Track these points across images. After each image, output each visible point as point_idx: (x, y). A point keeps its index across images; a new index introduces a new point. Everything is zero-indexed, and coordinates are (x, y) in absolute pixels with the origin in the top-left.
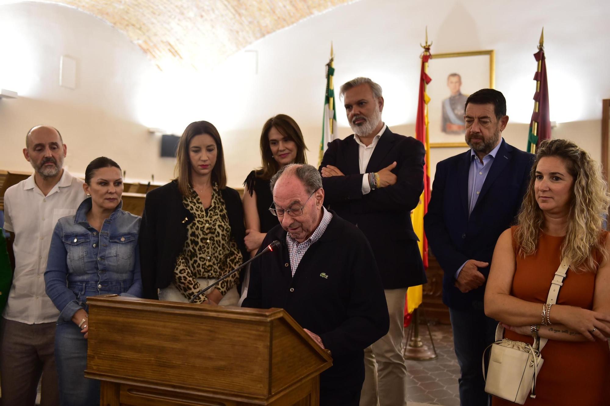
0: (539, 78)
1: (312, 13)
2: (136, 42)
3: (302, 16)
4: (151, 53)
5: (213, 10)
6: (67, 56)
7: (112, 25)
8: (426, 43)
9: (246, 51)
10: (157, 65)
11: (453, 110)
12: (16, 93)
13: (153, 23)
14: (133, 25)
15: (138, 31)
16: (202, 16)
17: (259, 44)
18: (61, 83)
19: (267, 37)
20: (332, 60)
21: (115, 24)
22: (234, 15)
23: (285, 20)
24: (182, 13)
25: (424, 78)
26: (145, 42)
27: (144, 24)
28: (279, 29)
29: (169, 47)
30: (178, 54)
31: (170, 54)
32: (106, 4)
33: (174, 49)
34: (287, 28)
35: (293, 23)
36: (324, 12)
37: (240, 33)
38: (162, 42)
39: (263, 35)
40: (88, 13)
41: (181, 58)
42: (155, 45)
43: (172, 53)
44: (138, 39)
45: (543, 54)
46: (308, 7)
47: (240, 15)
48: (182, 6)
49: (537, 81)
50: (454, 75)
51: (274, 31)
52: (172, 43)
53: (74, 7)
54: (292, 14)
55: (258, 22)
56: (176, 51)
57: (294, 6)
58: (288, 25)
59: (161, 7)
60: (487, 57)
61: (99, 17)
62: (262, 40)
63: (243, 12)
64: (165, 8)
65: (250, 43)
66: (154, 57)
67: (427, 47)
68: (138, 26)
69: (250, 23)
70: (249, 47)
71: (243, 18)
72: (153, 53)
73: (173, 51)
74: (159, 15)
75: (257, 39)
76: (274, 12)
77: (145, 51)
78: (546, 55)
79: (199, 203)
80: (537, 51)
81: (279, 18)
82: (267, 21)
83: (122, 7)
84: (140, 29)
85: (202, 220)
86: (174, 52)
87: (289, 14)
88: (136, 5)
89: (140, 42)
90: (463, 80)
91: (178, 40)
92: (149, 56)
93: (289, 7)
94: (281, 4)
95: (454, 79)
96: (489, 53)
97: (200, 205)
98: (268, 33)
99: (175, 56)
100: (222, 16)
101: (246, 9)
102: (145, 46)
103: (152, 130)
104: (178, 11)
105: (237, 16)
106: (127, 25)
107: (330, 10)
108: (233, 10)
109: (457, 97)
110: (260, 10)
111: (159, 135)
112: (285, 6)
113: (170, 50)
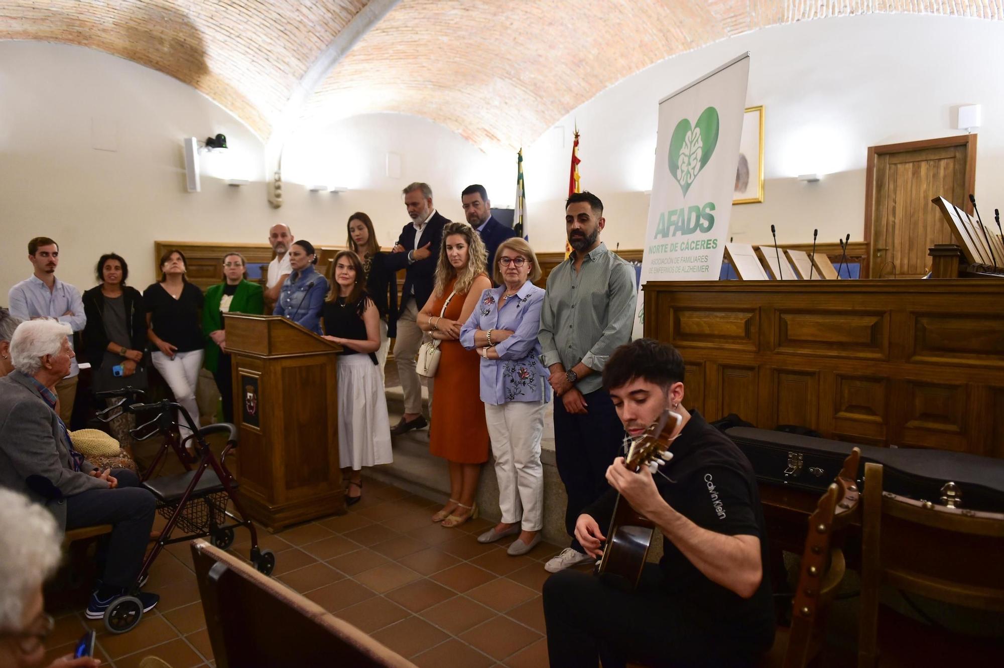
1: (606, 87)
2: (456, 131)
3: (598, 90)
4: (472, 139)
5: (515, 98)
6: (391, 153)
7: (433, 121)
8: (576, 131)
9: (555, 127)
10: (479, 148)
13: (465, 115)
14: (449, 119)
15: (455, 123)
16: (506, 103)
17: (565, 120)
18: (387, 176)
19: (572, 112)
20: (521, 150)
22: (535, 98)
24: (488, 103)
25: (574, 160)
26: (464, 130)
27: (458, 117)
28: (580, 104)
29: (485, 133)
30: (496, 138)
31: (488, 138)
32: (421, 106)
33: (490, 133)
34: (586, 103)
35: (591, 97)
36: (616, 84)
37: (546, 112)
38: (478, 129)
39: (568, 112)
40: (409, 115)
41: (498, 140)
42: (473, 133)
44: (458, 129)
46: (601, 81)
47: (541, 97)
48: (485, 98)
51: (576, 107)
52: (487, 129)
54: (588, 89)
55: (559, 101)
56: (493, 135)
57: (587, 82)
58: (587, 100)
59: (468, 102)
60: (757, 113)
61: (420, 116)
62: (567, 115)
63: (542, 93)
64: (471, 101)
65: (558, 120)
66: (475, 142)
68: (454, 119)
69: (552, 102)
70: (557, 124)
71: (544, 99)
72: (474, 139)
73: (490, 135)
74: (468, 108)
75: (563, 115)
76: (571, 90)
77: (467, 138)
81: (577, 94)
82: (567, 99)
83: (434, 106)
84: (456, 121)
86: (492, 137)
87: (585, 89)
88: (445, 103)
89: (460, 131)
91: (491, 125)
92: (471, 142)
93: (583, 84)
94: (575, 82)
96: (759, 108)
98: (572, 109)
99: (492, 139)
100: (524, 100)
101: (545, 91)
102: (465, 134)
104: (483, 102)
105: (539, 99)
106: (445, 119)
107: (621, 81)
108: (532, 94)
110: (558, 90)
113: (486, 135)
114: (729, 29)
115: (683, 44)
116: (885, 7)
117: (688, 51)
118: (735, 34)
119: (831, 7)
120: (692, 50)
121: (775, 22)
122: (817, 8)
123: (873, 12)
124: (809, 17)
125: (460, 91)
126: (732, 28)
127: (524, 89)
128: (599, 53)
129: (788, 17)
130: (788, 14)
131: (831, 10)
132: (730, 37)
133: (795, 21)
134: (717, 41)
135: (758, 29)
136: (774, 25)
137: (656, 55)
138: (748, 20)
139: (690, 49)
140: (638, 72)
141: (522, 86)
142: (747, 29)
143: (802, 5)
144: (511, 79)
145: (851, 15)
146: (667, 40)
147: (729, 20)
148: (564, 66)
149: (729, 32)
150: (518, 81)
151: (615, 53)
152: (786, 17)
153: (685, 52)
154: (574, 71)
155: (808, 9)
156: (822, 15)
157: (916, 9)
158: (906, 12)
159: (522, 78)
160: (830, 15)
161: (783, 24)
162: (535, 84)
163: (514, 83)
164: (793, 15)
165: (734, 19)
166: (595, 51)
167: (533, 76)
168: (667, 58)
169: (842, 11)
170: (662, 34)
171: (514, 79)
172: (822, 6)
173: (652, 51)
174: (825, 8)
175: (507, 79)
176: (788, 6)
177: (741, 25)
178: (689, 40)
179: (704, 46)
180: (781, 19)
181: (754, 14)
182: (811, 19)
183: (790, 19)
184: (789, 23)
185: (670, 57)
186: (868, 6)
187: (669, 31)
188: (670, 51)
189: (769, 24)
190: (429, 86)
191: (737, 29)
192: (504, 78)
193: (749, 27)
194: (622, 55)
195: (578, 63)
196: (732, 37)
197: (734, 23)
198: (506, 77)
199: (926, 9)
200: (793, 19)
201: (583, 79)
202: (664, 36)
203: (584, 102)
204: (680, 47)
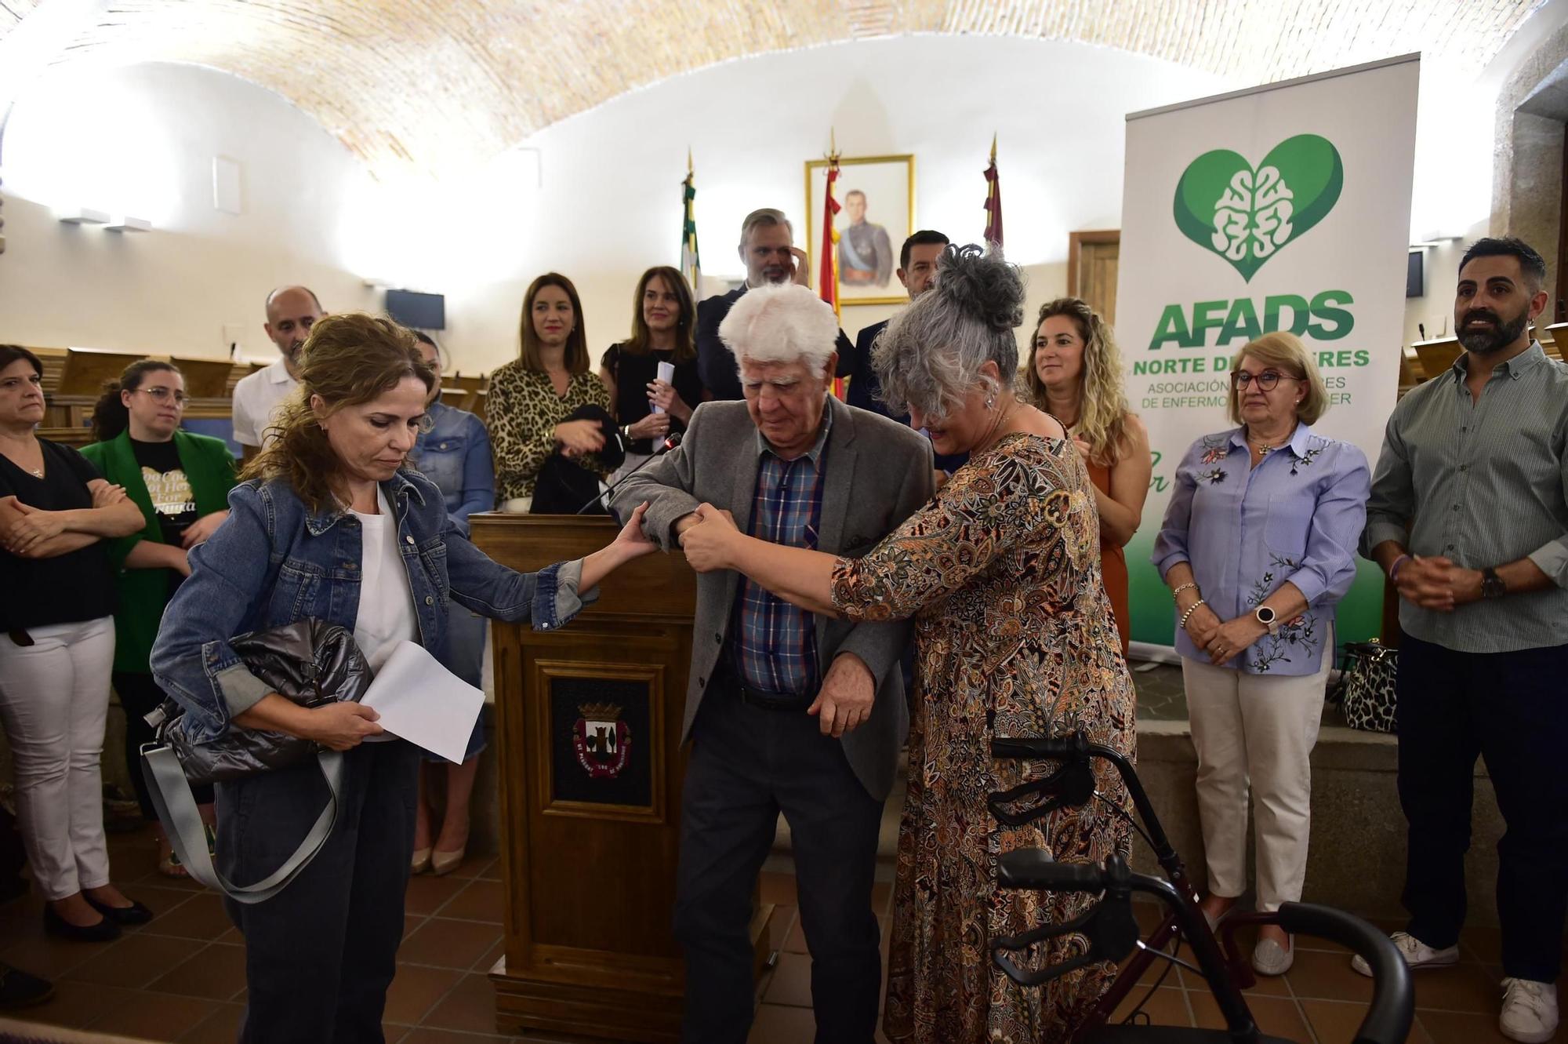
0: (991, 207)
1: (628, 88)
2: (333, 132)
3: (612, 93)
4: (360, 151)
5: (465, 79)
6: (222, 157)
7: (293, 102)
8: (833, 152)
9: (520, 149)
10: (370, 171)
11: (855, 247)
12: (149, 223)
13: (362, 100)
14: (329, 103)
15: (339, 114)
16: (446, 89)
17: (542, 138)
18: (216, 205)
19: (555, 125)
20: (691, 176)
21: (297, 100)
22: (500, 88)
23: (583, 98)
24: (413, 84)
25: (830, 204)
26: (350, 132)
27: (348, 102)
28: (574, 113)
29: (390, 141)
30: (406, 153)
31: (392, 152)
32: (284, 67)
33: (399, 144)
34: (587, 112)
35: (597, 103)
36: (648, 86)
37: (510, 119)
38: (379, 132)
39: (548, 123)
40: (251, 81)
41: (411, 159)
42: (367, 138)
43: (397, 152)
44: (338, 127)
45: (996, 171)
46: (622, 78)
47: (509, 87)
48: (413, 72)
49: (989, 210)
50: (855, 193)
51: (566, 116)
52: (396, 135)
53: (226, 71)
54: (595, 89)
55: (540, 101)
56: (403, 149)
57: (599, 75)
58: (590, 107)
59: (379, 75)
60: (904, 165)
61: (271, 88)
62: (546, 130)
63: (514, 82)
64: (385, 74)
65: (527, 136)
66: (365, 158)
67: (833, 159)
68: (338, 106)
69: (527, 102)
70: (525, 142)
71: (515, 94)
72: (364, 152)
73: (397, 147)
74: (374, 87)
75: (538, 128)
76: (566, 84)
77: (350, 148)
78: (999, 173)
79: (552, 393)
80: (987, 167)
81: (574, 94)
82: (555, 100)
83: (311, 72)
84: (341, 110)
85: (556, 416)
86: (399, 150)
87: (591, 88)
88: (335, 69)
89: (341, 132)
90: (868, 201)
91: (405, 129)
92: (356, 156)
93: (591, 77)
94: (577, 72)
95: (856, 200)
96: (907, 158)
97: (553, 396)
98: (557, 119)
99: (400, 156)
100: (480, 89)
101: (520, 79)
102: (349, 140)
103: (369, 282)
104: (406, 80)
105: (506, 91)
106: (319, 103)
107: (657, 82)
108: (498, 81)
109: (860, 228)
110: (543, 80)
111: (381, 290)
112: (584, 76)
113: (392, 148)
114: (857, 26)
115: (778, 37)
116: (1090, 36)
117: (784, 51)
118: (865, 36)
119: (1015, 21)
120: (790, 50)
121: (929, 28)
122: (994, 20)
123: (1071, 40)
124: (980, 30)
125: (373, 49)
126: (863, 26)
127: (487, 68)
128: (635, 27)
129: (950, 25)
130: (951, 21)
131: (1014, 26)
132: (855, 38)
133: (959, 34)
134: (834, 43)
135: (900, 34)
136: (927, 33)
137: (727, 48)
138: (890, 17)
139: (787, 47)
140: (690, 72)
141: (485, 60)
142: (884, 30)
143: (975, 11)
144: (470, 43)
145: (1042, 39)
146: (753, 26)
147: (861, 12)
148: (569, 39)
149: (857, 30)
150: (483, 53)
151: (660, 31)
152: (946, 24)
153: (777, 51)
154: (583, 51)
155: (981, 18)
156: (1000, 31)
157: (1132, 45)
158: (1116, 49)
159: (490, 46)
160: (1012, 32)
161: (941, 34)
162: (508, 63)
163: (474, 53)
164: (959, 22)
165: (868, 12)
166: (628, 21)
167: (510, 46)
168: (744, 56)
169: (1030, 29)
170: (746, 14)
171: (477, 46)
172: (1004, 17)
173: (723, 40)
174: (1006, 21)
175: (464, 44)
176: (954, 9)
177: (879, 24)
178: (789, 32)
179: (811, 47)
180: (940, 26)
181: (900, 10)
182: (982, 34)
183: (952, 28)
184: (950, 34)
185: (751, 56)
186: (1067, 30)
187: (761, 11)
188: (754, 44)
189: (920, 29)
190: (323, 28)
191: (869, 29)
192: (460, 38)
193: (889, 29)
194: (671, 38)
195: (597, 36)
196: (859, 40)
197: (868, 19)
198: (465, 39)
199: (1144, 48)
200: (956, 29)
201: (594, 68)
202: (750, 17)
203: (581, 110)
204: (772, 41)
